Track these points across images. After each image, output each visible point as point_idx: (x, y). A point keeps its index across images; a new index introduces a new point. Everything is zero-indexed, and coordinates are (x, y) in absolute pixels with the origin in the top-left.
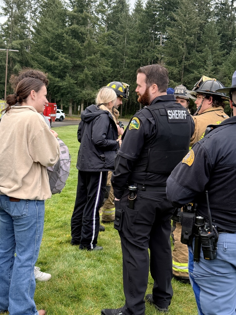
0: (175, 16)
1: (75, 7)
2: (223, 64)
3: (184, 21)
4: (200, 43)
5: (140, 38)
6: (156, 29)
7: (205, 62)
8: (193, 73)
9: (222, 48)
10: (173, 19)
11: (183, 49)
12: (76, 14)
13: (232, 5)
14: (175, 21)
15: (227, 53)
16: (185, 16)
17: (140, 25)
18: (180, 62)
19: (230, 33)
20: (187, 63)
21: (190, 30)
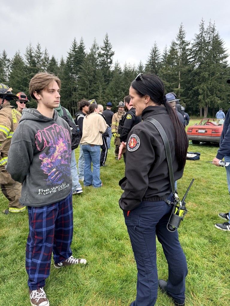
0: (81, 67)
1: (31, 64)
2: (107, 89)
3: (86, 69)
4: (95, 80)
5: (66, 78)
6: (73, 73)
7: (98, 88)
8: (94, 94)
9: (105, 81)
10: (81, 68)
11: (88, 83)
12: (32, 67)
13: (107, 61)
14: (82, 69)
15: (108, 84)
16: (86, 67)
17: (65, 72)
18: (87, 89)
19: (108, 74)
20: (90, 89)
21: (89, 73)
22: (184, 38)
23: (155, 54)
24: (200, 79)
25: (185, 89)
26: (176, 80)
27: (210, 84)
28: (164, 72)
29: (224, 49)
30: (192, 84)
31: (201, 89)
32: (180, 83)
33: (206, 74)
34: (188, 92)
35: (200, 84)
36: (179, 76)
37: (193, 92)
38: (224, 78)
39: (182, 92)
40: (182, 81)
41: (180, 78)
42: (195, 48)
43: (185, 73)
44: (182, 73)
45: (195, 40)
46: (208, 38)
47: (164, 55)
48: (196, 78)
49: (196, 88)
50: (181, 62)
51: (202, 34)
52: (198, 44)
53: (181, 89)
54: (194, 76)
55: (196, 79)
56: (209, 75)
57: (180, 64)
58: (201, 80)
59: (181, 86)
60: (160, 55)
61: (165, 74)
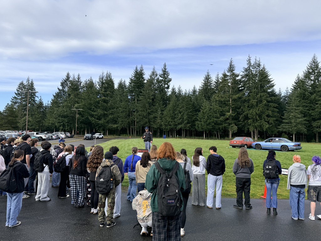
2: (165, 111)
7: (157, 110)
8: (153, 115)
13: (165, 86)
18: (147, 110)
20: (149, 111)
22: (234, 71)
23: (207, 81)
25: (236, 113)
26: (228, 105)
29: (271, 79)
30: (242, 110)
31: (250, 114)
33: (254, 102)
34: (239, 116)
35: (250, 110)
36: (230, 102)
37: (243, 117)
40: (233, 106)
41: (231, 104)
42: (244, 79)
43: (235, 100)
44: (233, 100)
45: (243, 72)
46: (255, 72)
47: (216, 81)
48: (246, 104)
49: (246, 113)
50: (231, 90)
51: (250, 68)
52: (246, 75)
53: (232, 113)
54: (244, 103)
55: (245, 106)
56: (257, 102)
57: (231, 92)
58: (250, 106)
59: (232, 110)
60: (213, 82)
61: (217, 101)
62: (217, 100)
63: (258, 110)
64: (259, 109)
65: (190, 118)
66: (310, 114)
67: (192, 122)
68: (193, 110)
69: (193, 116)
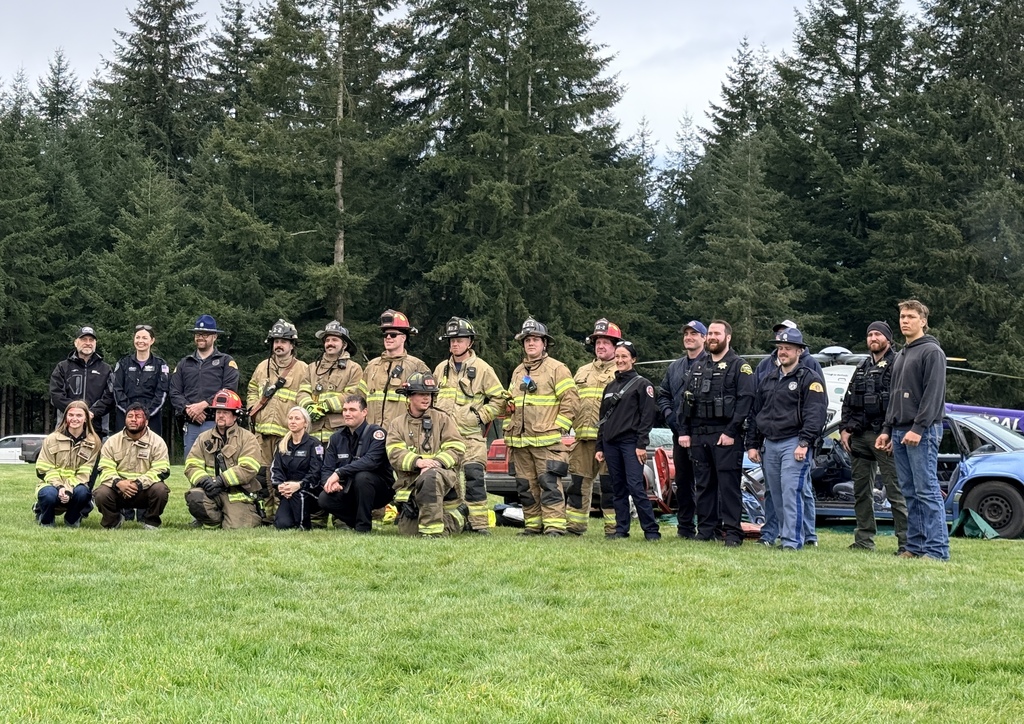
23: (163, 27)
24: (465, 220)
25: (376, 272)
26: (318, 209)
27: (528, 256)
28: (238, 153)
29: (596, 49)
30: (418, 245)
31: (473, 281)
32: (342, 235)
33: (502, 193)
34: (399, 291)
35: (470, 248)
36: (338, 189)
37: (424, 297)
38: (601, 224)
39: (359, 290)
40: (355, 218)
41: (341, 202)
42: (426, 30)
43: (372, 175)
44: (356, 172)
47: (228, 37)
48: (441, 210)
49: (444, 269)
50: (345, 103)
53: (352, 270)
54: (432, 198)
55: (441, 218)
56: (517, 196)
57: (341, 113)
58: (471, 225)
59: (348, 250)
60: (202, 37)
61: (244, 170)
62: (240, 163)
63: (521, 248)
64: (528, 244)
65: (23, 298)
66: (836, 292)
67: (43, 329)
68: (53, 232)
69: (49, 279)
